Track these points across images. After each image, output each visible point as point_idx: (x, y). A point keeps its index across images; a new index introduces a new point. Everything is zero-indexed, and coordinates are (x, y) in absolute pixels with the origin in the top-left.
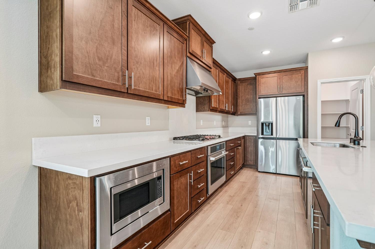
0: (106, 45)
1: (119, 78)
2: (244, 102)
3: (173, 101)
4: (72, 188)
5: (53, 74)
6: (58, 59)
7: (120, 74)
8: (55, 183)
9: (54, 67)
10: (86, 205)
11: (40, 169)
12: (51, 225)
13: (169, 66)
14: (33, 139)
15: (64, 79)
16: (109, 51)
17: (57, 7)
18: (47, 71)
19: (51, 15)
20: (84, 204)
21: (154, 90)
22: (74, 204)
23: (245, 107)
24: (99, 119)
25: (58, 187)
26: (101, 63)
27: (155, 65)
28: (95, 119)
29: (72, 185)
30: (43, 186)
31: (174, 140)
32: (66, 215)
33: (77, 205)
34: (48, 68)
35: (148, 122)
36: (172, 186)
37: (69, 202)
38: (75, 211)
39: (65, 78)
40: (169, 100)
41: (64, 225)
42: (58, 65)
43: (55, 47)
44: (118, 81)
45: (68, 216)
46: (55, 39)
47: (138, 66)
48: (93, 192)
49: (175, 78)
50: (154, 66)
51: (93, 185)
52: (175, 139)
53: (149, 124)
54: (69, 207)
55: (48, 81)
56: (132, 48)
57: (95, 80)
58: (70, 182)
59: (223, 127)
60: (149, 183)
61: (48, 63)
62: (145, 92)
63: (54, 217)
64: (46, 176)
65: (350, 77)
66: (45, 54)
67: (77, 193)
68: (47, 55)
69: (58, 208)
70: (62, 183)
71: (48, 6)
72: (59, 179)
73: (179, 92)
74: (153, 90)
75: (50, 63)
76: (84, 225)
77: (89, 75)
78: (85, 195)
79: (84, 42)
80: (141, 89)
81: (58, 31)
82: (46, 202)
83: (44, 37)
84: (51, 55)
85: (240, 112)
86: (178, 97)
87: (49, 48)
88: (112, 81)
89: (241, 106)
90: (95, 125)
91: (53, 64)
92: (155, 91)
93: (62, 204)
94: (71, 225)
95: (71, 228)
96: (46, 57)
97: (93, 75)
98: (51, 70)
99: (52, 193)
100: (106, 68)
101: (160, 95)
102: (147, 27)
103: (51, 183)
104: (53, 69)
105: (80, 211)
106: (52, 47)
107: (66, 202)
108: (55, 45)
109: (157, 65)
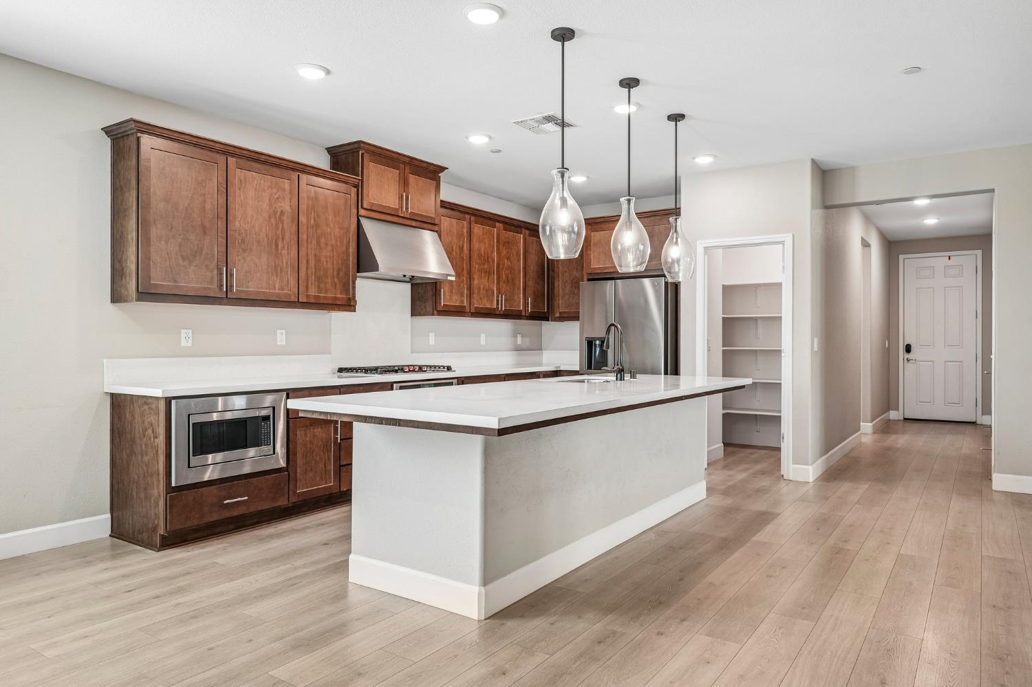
0: (192, 237)
1: (212, 278)
2: (568, 286)
3: (321, 302)
4: (148, 414)
5: (129, 284)
6: (133, 267)
7: (215, 272)
8: (130, 412)
9: (130, 275)
10: (161, 430)
11: (112, 395)
12: (125, 462)
13: (311, 243)
14: (105, 360)
15: (140, 291)
16: (198, 246)
17: (132, 206)
18: (122, 279)
19: (127, 213)
20: (160, 428)
21: (277, 288)
22: (150, 431)
23: (571, 300)
24: (190, 335)
25: (133, 416)
26: (186, 263)
27: (280, 247)
28: (183, 335)
29: (148, 411)
30: (116, 418)
31: (340, 372)
32: (141, 445)
33: (153, 432)
34: (122, 276)
35: (281, 339)
36: (291, 435)
37: (145, 430)
38: (150, 439)
39: (142, 289)
40: (312, 301)
41: (140, 457)
42: (134, 275)
43: (131, 252)
44: (211, 282)
45: (144, 447)
46: (131, 242)
47: (245, 255)
48: (168, 415)
49: (327, 262)
50: (277, 250)
51: (168, 408)
52: (341, 370)
53: (284, 343)
54: (144, 435)
55: (123, 291)
56: (236, 231)
57: (177, 287)
58: (146, 407)
59: (518, 349)
60: (246, 421)
61: (123, 269)
62: (257, 293)
63: (128, 451)
64: (119, 406)
65: (764, 237)
66: (119, 257)
67: (153, 418)
68: (121, 259)
69: (133, 440)
70: (137, 410)
71: (123, 201)
72: (134, 407)
73: (338, 285)
74: (274, 288)
75: (125, 269)
76: (159, 452)
77: (169, 281)
78: (160, 419)
79: (163, 243)
80: (252, 290)
81: (134, 234)
82: (120, 437)
83: (118, 237)
84: (126, 261)
85: (560, 313)
86: (336, 294)
87: (123, 252)
88: (202, 284)
89: (563, 297)
90: (184, 343)
91: (128, 271)
92: (279, 290)
93: (137, 435)
94: (147, 455)
95: (146, 459)
96: (120, 261)
97: (175, 281)
98: (125, 277)
99: (126, 424)
100: (192, 268)
101: (290, 295)
102: (264, 191)
103: (125, 413)
104: (128, 278)
105: (156, 437)
106: (127, 251)
107: (141, 432)
108: (131, 249)
109: (283, 248)
